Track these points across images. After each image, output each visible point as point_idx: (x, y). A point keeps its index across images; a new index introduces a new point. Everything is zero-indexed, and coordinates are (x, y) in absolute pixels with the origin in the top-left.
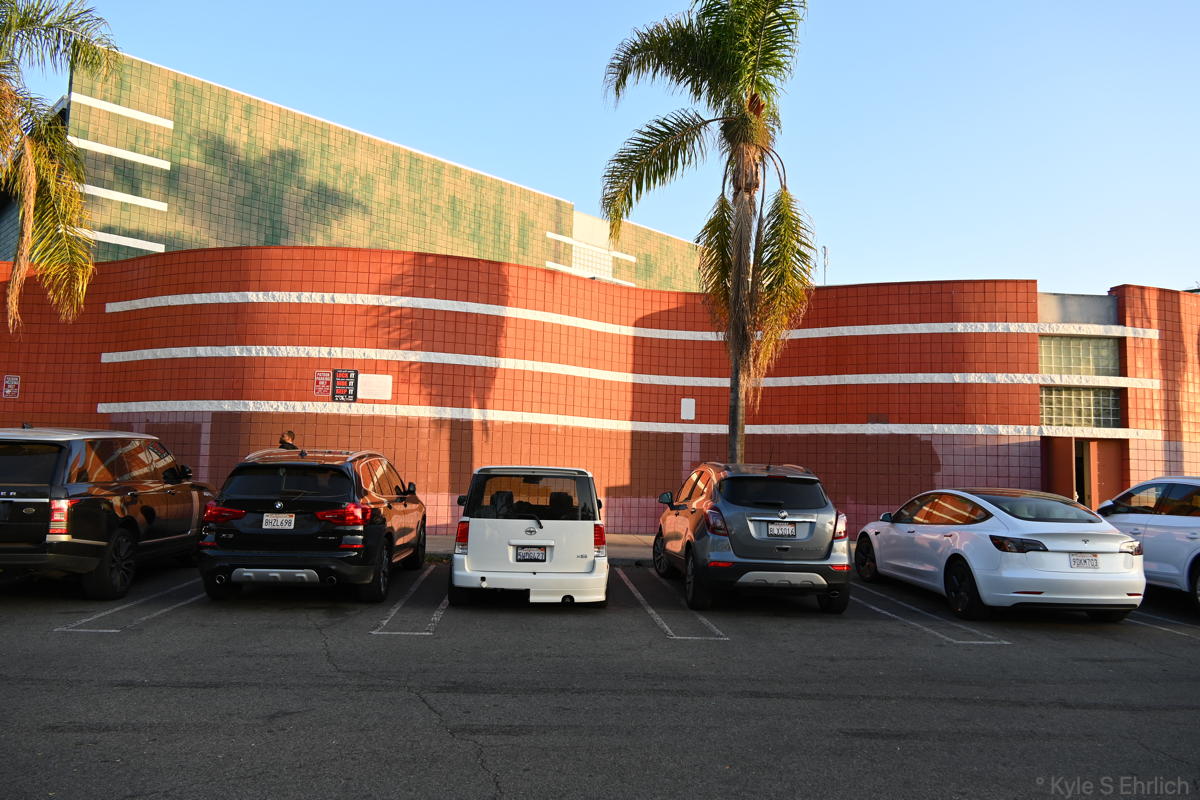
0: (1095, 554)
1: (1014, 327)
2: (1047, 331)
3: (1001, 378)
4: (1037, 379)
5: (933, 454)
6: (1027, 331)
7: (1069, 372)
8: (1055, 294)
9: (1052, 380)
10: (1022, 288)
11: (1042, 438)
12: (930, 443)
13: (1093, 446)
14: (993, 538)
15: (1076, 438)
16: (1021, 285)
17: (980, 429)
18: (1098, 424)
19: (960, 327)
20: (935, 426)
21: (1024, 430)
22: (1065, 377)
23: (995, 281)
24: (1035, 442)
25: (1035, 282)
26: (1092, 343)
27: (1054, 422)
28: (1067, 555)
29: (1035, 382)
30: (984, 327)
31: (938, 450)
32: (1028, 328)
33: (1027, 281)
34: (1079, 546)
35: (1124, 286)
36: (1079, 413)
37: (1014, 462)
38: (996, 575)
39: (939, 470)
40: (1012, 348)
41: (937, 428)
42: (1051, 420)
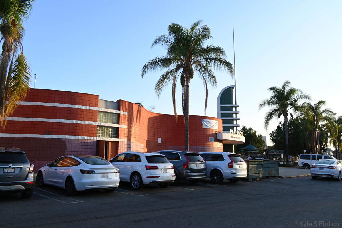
0: (108, 173)
1: (92, 108)
2: (100, 110)
3: (87, 123)
4: (97, 124)
5: (65, 145)
6: (95, 110)
7: (105, 122)
8: (103, 100)
9: (101, 124)
10: (95, 97)
11: (97, 140)
12: (64, 141)
13: (110, 143)
14: (80, 170)
15: (106, 141)
16: (94, 96)
17: (80, 137)
18: (111, 137)
19: (76, 106)
20: (67, 136)
21: (92, 138)
22: (104, 123)
23: (87, 94)
24: (95, 142)
25: (98, 96)
26: (112, 114)
27: (100, 136)
28: (100, 174)
29: (96, 124)
30: (84, 107)
31: (67, 143)
32: (95, 109)
33: (96, 95)
34: (104, 171)
35: (120, 100)
36: (107, 134)
37: (89, 147)
38: (80, 181)
39: (67, 150)
40: (91, 114)
41: (67, 137)
42: (100, 135)
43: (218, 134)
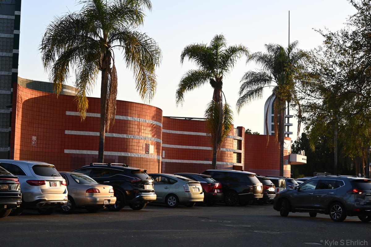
2: (235, 138)
3: (228, 150)
9: (235, 151)
17: (225, 163)
21: (231, 164)
25: (233, 125)
31: (218, 169)
32: (232, 137)
35: (242, 127)
40: (230, 142)
43: (290, 156)
